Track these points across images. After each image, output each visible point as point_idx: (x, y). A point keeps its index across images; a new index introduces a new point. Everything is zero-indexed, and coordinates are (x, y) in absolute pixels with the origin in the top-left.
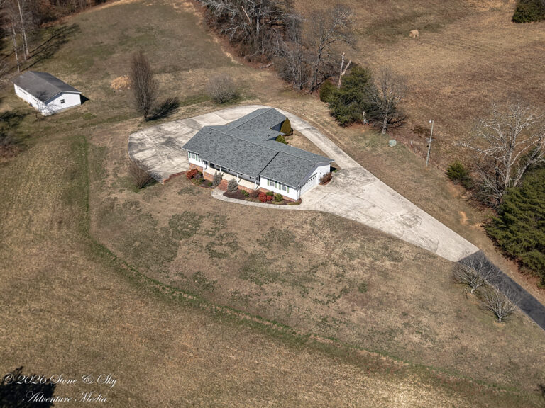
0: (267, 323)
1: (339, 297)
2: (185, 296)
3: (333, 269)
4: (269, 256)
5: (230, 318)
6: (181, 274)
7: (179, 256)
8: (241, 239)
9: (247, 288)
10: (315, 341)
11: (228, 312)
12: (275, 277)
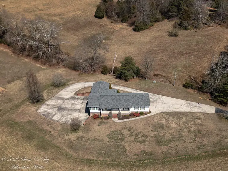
0: (183, 157)
1: (195, 138)
2: (146, 161)
3: (185, 130)
4: (161, 134)
5: (170, 161)
6: (136, 155)
7: (128, 149)
8: (145, 132)
9: (165, 148)
10: (203, 155)
11: (167, 159)
12: (170, 141)
